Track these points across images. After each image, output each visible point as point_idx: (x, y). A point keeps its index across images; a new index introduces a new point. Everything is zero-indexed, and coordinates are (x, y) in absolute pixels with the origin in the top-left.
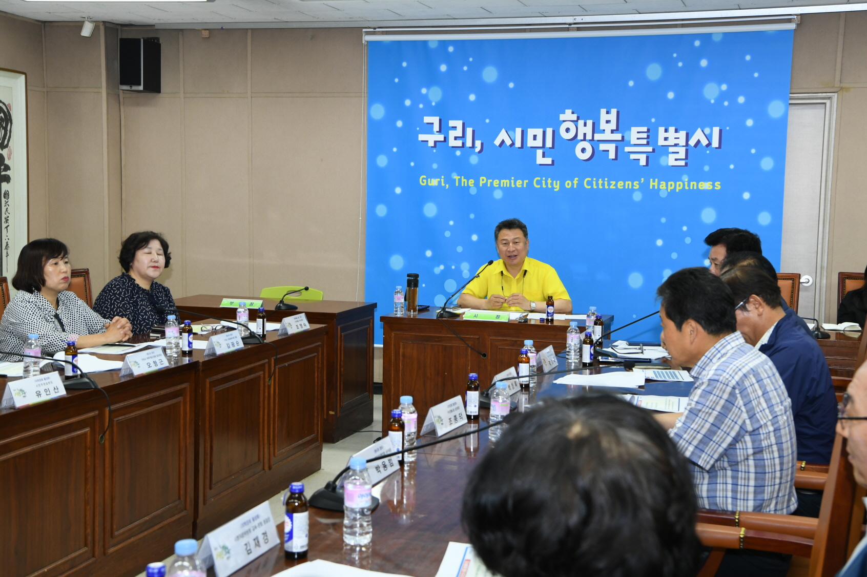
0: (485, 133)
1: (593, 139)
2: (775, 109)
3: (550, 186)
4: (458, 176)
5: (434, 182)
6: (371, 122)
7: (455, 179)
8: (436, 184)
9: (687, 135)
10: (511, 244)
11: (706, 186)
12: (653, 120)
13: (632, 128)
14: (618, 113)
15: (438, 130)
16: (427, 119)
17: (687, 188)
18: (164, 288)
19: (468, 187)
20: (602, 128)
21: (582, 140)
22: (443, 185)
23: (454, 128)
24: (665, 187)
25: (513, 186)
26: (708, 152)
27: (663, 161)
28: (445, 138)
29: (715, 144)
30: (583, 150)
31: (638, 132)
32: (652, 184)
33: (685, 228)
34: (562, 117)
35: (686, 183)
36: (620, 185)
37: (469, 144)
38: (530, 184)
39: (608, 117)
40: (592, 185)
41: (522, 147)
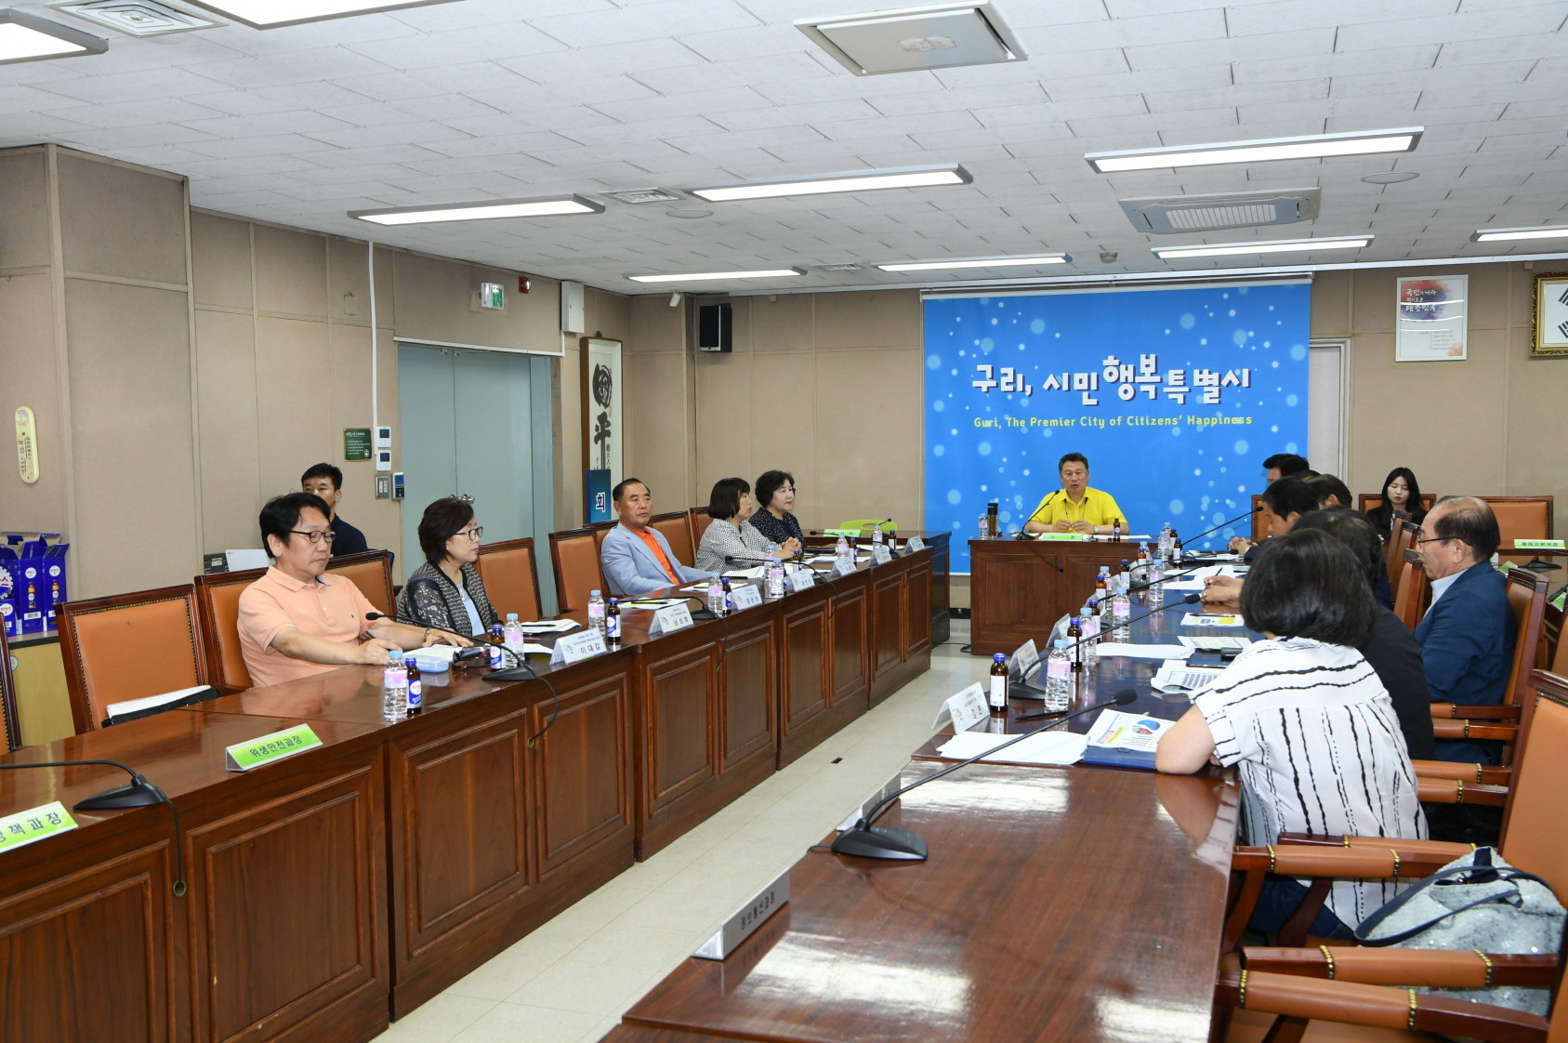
0: (1035, 379)
1: (1134, 382)
2: (1298, 352)
3: (1095, 424)
4: (1010, 417)
5: (988, 424)
6: (928, 372)
7: (1008, 420)
8: (990, 425)
9: (1220, 376)
10: (1074, 475)
11: (1238, 421)
12: (1189, 364)
14: (1156, 357)
15: (991, 377)
16: (980, 368)
17: (1221, 423)
18: (792, 516)
19: (1020, 427)
20: (1142, 372)
21: (1124, 383)
22: (996, 426)
23: (1006, 375)
24: (1201, 423)
25: (1061, 425)
26: (1239, 391)
27: (1198, 399)
28: (997, 384)
29: (1245, 383)
30: (1126, 392)
31: (1175, 375)
32: (1189, 420)
33: (1220, 459)
34: (1105, 363)
35: (1220, 419)
36: (1160, 421)
37: (1020, 388)
38: (1077, 423)
39: (1147, 362)
40: (1135, 422)
41: (1069, 390)
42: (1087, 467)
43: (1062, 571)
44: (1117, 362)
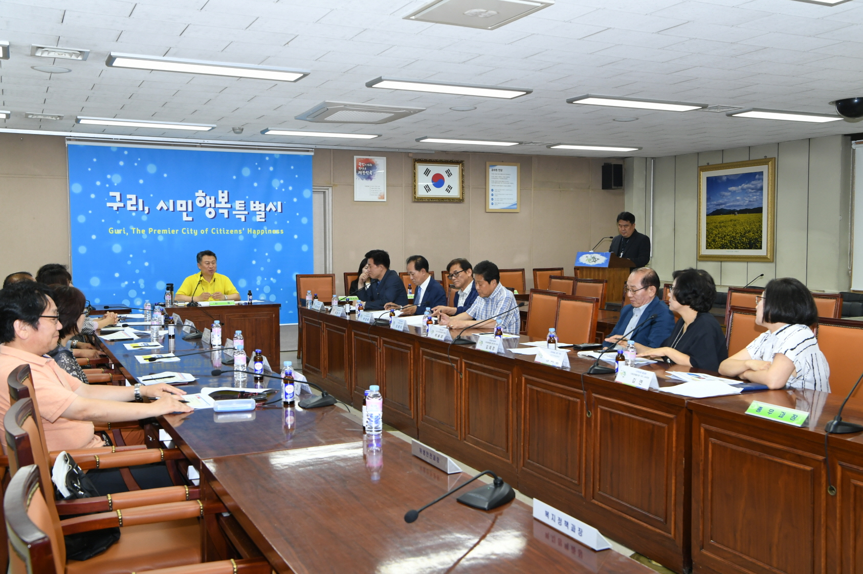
0: (150, 203)
1: (215, 207)
2: (307, 193)
3: (192, 233)
4: (134, 227)
5: (119, 232)
6: (72, 194)
7: (132, 230)
9: (265, 205)
10: (211, 264)
11: (276, 232)
12: (247, 197)
13: (236, 201)
14: (228, 193)
15: (119, 200)
16: (112, 194)
17: (266, 233)
19: (141, 234)
20: (220, 201)
21: (209, 207)
22: (124, 233)
23: (131, 199)
24: (255, 233)
25: (170, 233)
26: (276, 214)
27: (253, 219)
28: (124, 205)
29: (279, 210)
30: (210, 213)
31: (240, 203)
32: (249, 231)
33: (267, 254)
34: (197, 194)
36: (232, 232)
37: (141, 208)
38: (180, 232)
39: (223, 195)
40: (216, 232)
41: (174, 211)
42: (216, 259)
44: (204, 194)
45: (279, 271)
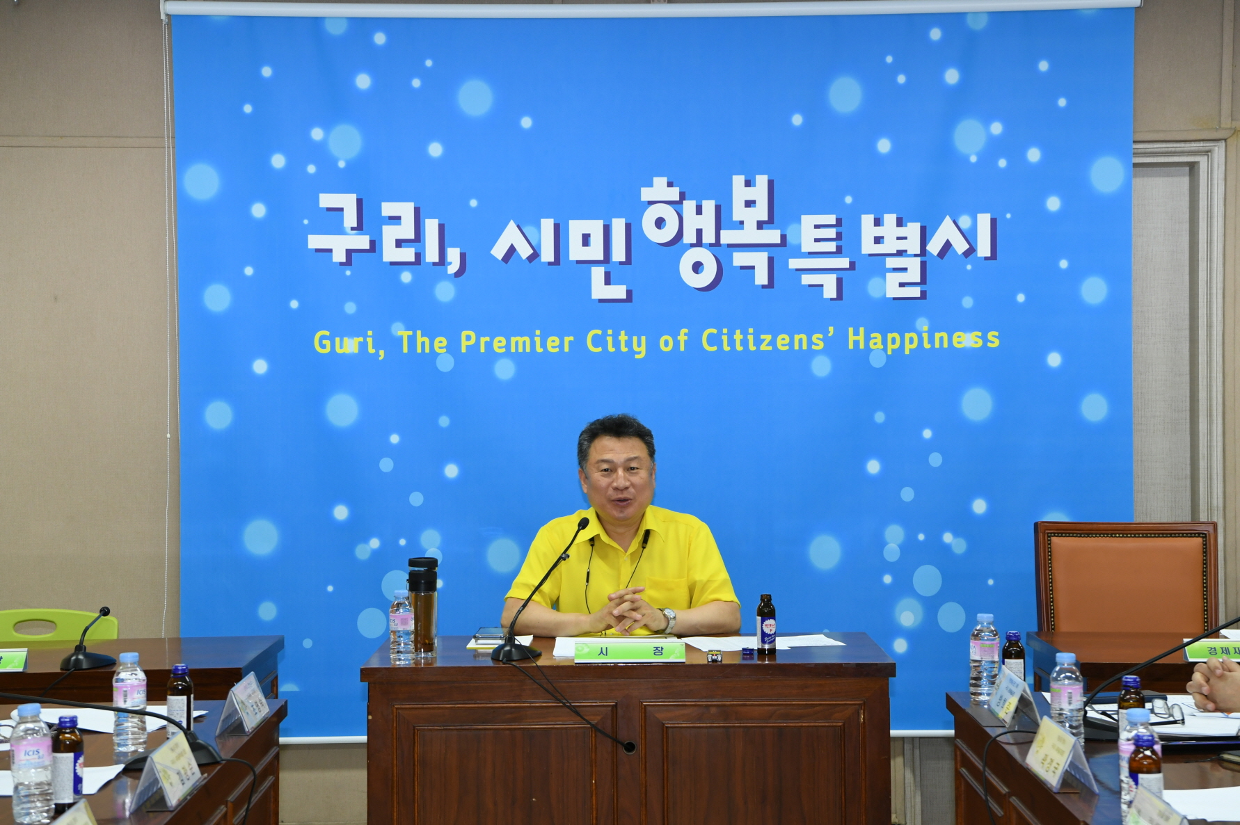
0: (470, 232)
1: (718, 243)
2: (1105, 175)
3: (624, 349)
4: (407, 329)
5: (350, 346)
6: (185, 205)
7: (401, 338)
8: (356, 350)
9: (923, 230)
10: (620, 472)
11: (968, 340)
12: (849, 200)
13: (804, 218)
14: (771, 184)
15: (355, 225)
16: (327, 200)
17: (927, 346)
19: (434, 354)
20: (736, 217)
21: (692, 245)
22: (371, 350)
23: (396, 219)
24: (880, 346)
25: (539, 350)
26: (969, 267)
27: (873, 288)
28: (372, 243)
29: (984, 249)
30: (697, 267)
31: (817, 227)
32: (852, 338)
33: (927, 434)
34: (646, 194)
35: (925, 336)
36: (782, 341)
37: (432, 255)
38: (579, 344)
39: (750, 193)
40: (720, 344)
41: (557, 261)
42: (652, 453)
43: (630, 747)
44: (674, 194)
45: (979, 506)
